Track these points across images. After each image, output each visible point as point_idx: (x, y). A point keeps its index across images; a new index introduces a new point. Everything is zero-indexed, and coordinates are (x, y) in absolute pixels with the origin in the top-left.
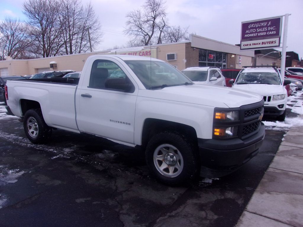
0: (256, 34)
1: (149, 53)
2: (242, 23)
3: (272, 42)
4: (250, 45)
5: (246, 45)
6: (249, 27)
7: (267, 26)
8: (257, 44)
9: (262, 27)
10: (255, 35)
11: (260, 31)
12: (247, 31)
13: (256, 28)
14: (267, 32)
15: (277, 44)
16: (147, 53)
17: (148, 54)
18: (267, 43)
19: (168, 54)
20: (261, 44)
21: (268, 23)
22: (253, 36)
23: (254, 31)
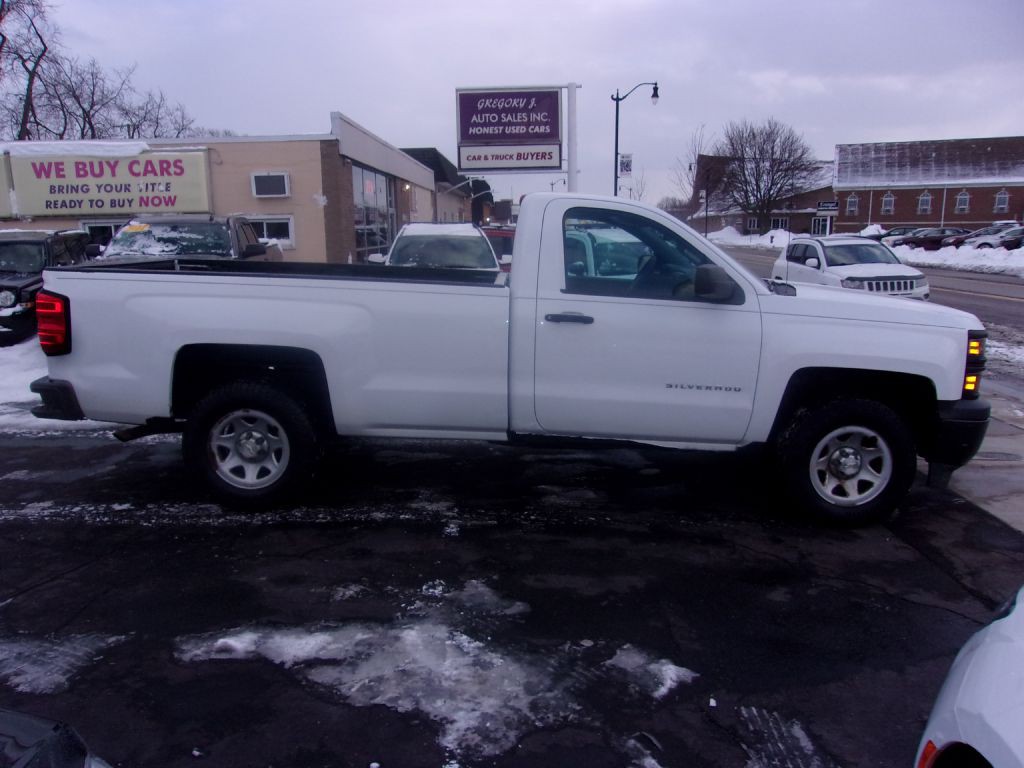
0: (501, 128)
1: (176, 166)
2: (457, 90)
3: (544, 156)
4: (486, 158)
5: (474, 158)
6: (480, 107)
7: (525, 109)
8: (504, 157)
9: (514, 111)
10: (498, 130)
11: (509, 121)
12: (474, 118)
13: (498, 111)
14: (528, 124)
15: (555, 162)
16: (165, 165)
17: (172, 169)
18: (530, 157)
19: (258, 174)
20: (515, 157)
21: (528, 103)
22: (491, 132)
23: (494, 118)
